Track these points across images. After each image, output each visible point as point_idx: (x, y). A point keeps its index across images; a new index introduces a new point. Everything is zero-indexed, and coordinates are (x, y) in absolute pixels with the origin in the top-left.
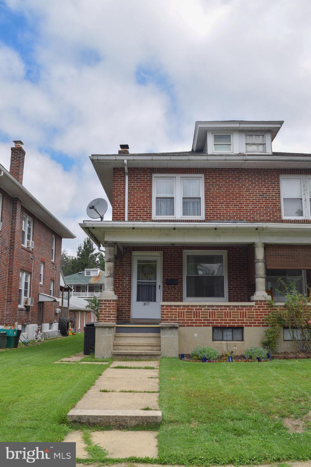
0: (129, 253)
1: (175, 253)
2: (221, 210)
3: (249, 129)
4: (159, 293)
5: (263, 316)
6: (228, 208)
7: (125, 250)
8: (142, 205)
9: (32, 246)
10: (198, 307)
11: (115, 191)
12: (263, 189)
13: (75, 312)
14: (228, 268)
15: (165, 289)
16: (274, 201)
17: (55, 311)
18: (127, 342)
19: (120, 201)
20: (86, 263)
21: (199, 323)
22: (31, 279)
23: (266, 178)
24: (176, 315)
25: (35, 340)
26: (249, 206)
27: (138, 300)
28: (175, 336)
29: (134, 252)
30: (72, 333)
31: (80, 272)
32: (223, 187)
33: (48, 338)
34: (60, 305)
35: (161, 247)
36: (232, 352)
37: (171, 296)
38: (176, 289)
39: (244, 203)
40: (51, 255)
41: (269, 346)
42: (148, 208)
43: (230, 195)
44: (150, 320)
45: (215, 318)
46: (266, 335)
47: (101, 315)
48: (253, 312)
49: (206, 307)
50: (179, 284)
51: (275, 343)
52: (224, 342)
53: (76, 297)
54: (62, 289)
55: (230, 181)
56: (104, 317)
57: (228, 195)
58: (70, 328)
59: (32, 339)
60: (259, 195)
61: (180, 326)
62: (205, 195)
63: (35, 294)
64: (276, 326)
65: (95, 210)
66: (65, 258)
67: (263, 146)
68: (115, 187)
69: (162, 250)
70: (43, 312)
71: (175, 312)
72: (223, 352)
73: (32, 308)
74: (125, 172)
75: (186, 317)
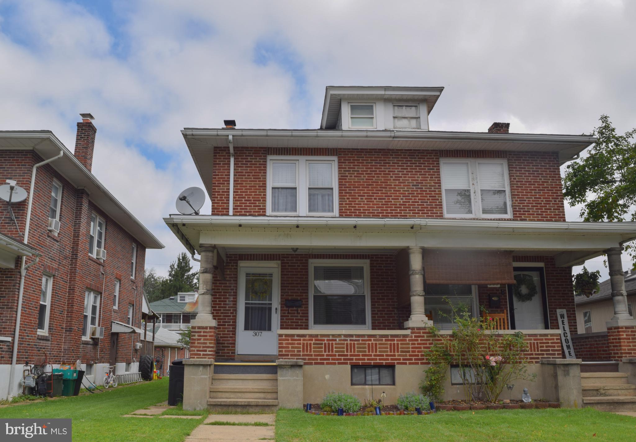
0: (234, 263)
1: (297, 263)
2: (361, 204)
3: (397, 97)
4: (276, 319)
5: (423, 349)
6: (371, 202)
7: (228, 259)
8: (253, 198)
9: (104, 256)
10: (331, 337)
11: (215, 178)
12: (418, 177)
13: (162, 348)
14: (371, 284)
15: (284, 313)
16: (433, 193)
17: (135, 346)
18: (230, 387)
19: (223, 192)
20: (180, 285)
21: (332, 359)
22: (101, 301)
23: (422, 162)
24: (300, 348)
25: (105, 385)
26: (398, 199)
27: (246, 328)
28: (298, 378)
29: (241, 261)
30: (158, 377)
31: (171, 297)
32: (363, 174)
33: (124, 382)
34: (142, 338)
35: (279, 255)
36: (380, 401)
37: (291, 322)
38: (299, 313)
39: (391, 196)
40: (130, 270)
41: (432, 392)
42: (261, 202)
43: (373, 185)
44: (262, 356)
45: (354, 352)
46: (427, 377)
47: (193, 349)
48: (408, 344)
49: (343, 336)
50: (304, 306)
51: (439, 388)
52: (367, 387)
53: (166, 329)
54: (144, 316)
55: (373, 166)
56: (198, 351)
57: (370, 185)
58: (155, 370)
59: (101, 384)
60: (413, 185)
61: (305, 364)
62: (339, 185)
63: (107, 323)
64: (440, 363)
65: (188, 202)
66: (153, 279)
67: (417, 121)
68: (215, 172)
69: (279, 260)
70: (117, 347)
71: (298, 344)
72: (366, 401)
73: (101, 342)
74: (230, 153)
75: (314, 351)
